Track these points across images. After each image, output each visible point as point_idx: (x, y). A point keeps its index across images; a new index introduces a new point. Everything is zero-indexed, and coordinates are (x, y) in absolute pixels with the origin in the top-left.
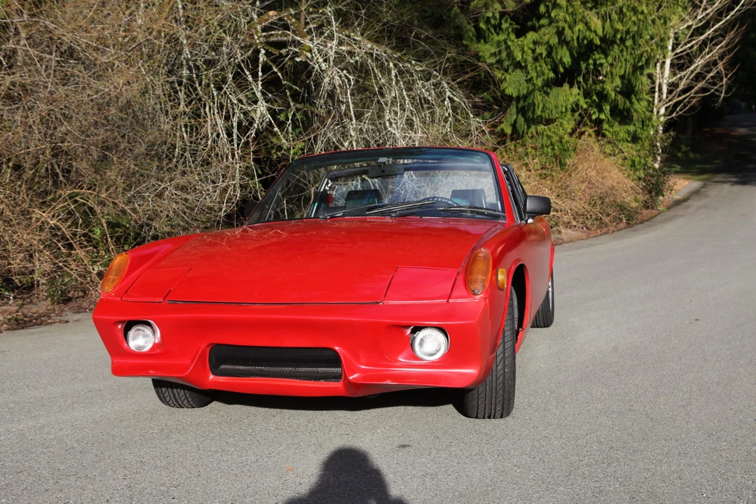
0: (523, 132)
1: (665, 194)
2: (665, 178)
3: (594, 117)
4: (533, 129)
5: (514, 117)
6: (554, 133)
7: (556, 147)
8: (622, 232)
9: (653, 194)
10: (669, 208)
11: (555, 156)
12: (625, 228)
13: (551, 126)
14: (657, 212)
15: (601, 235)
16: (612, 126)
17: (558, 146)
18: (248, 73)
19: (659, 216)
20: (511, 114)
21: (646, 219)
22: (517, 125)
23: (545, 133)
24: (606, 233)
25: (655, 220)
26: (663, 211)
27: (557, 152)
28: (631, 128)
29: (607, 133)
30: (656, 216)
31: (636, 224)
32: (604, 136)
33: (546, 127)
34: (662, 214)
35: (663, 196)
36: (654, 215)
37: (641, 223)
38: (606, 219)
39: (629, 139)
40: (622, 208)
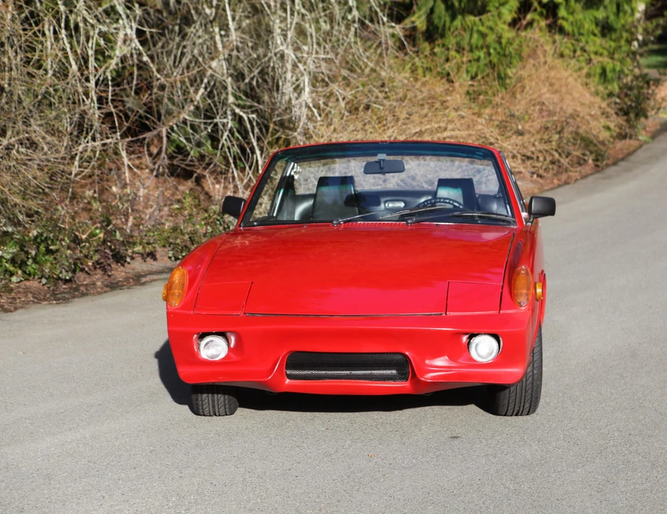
0: (444, 25)
1: (649, 114)
2: (650, 91)
4: (458, 22)
5: (431, 4)
6: (491, 29)
7: (492, 51)
8: (590, 179)
9: (632, 116)
10: (654, 136)
11: (492, 65)
12: (591, 174)
13: (484, 17)
14: (637, 143)
15: (559, 186)
16: (572, 13)
17: (495, 49)
19: (639, 152)
21: (620, 156)
22: (435, 16)
23: (475, 28)
24: (566, 183)
25: (632, 158)
26: (646, 142)
27: (495, 60)
28: (600, 14)
29: (564, 23)
30: (635, 151)
31: (607, 165)
32: (561, 30)
33: (477, 19)
34: (644, 147)
35: (646, 117)
36: (632, 149)
37: (615, 164)
38: (564, 161)
39: (596, 31)
40: (587, 143)
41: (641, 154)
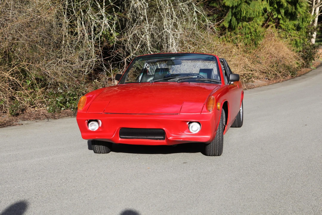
0: (235, 26)
1: (315, 59)
2: (315, 51)
3: (275, 17)
4: (240, 24)
5: (230, 18)
6: (252, 26)
7: (253, 35)
8: (288, 81)
9: (308, 59)
10: (317, 67)
11: (252, 40)
12: (290, 79)
13: (250, 23)
14: (310, 69)
15: (276, 83)
16: (285, 22)
17: (254, 34)
18: (98, 4)
20: (229, 16)
21: (303, 74)
22: (232, 22)
23: (247, 27)
24: (279, 82)
25: (307, 74)
26: (314, 69)
27: (253, 38)
28: (296, 22)
29: (282, 25)
30: (308, 72)
31: (296, 76)
32: (281, 27)
33: (248, 23)
34: (313, 71)
35: (314, 60)
36: (308, 71)
37: (300, 76)
38: (279, 74)
39: (295, 29)
40: (288, 68)
41: (310, 73)
